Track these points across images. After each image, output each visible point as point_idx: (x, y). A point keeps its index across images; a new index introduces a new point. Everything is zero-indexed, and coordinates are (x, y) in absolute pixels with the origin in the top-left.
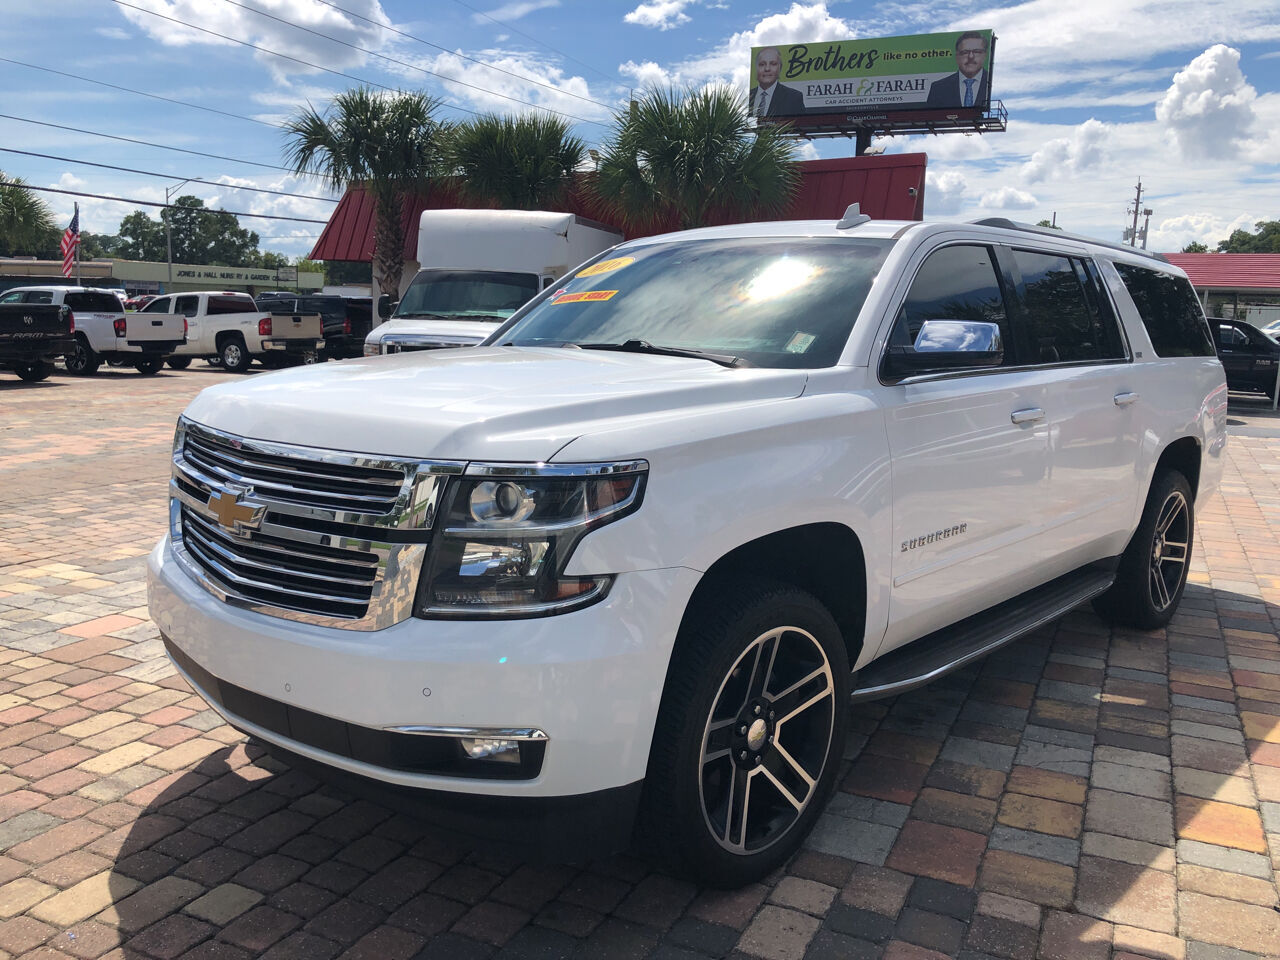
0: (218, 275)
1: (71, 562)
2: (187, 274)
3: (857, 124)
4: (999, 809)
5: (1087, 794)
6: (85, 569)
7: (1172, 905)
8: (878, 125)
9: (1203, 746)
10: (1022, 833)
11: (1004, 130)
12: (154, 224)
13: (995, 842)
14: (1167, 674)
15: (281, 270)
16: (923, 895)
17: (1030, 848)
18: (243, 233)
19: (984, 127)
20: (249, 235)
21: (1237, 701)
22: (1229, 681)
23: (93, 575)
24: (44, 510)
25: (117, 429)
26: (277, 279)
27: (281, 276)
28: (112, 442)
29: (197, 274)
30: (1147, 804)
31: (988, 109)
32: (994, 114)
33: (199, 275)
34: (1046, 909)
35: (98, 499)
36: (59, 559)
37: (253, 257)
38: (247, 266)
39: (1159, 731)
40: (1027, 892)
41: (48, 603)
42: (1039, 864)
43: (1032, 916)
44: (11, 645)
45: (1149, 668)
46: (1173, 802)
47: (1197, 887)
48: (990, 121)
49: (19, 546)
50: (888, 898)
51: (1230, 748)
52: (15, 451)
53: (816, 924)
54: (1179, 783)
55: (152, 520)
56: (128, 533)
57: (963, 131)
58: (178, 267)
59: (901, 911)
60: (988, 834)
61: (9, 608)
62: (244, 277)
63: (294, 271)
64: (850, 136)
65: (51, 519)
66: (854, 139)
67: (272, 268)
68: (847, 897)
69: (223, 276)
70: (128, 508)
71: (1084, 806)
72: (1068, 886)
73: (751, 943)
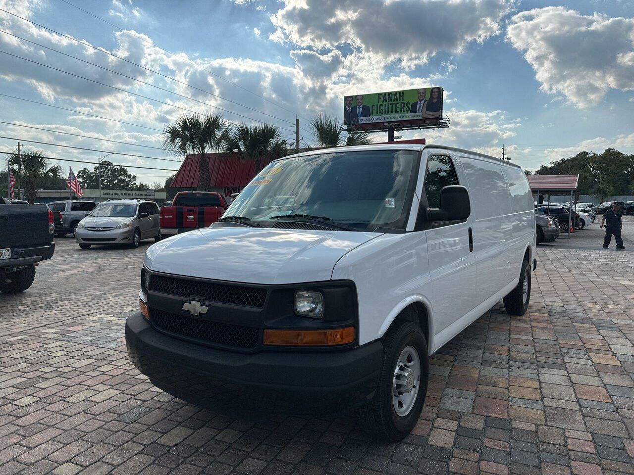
0: (120, 194)
1: (107, 314)
2: (107, 194)
3: (388, 126)
4: (509, 392)
5: (540, 385)
6: (114, 316)
7: (583, 422)
8: (396, 126)
9: (578, 366)
10: (520, 400)
11: (448, 127)
12: (91, 173)
13: (511, 403)
14: (557, 341)
15: (148, 191)
16: (489, 422)
17: (525, 405)
18: (130, 176)
19: (440, 126)
20: (132, 176)
21: (586, 349)
22: (581, 342)
23: (118, 318)
24: (86, 294)
25: (101, 260)
26: (146, 195)
27: (148, 194)
28: (100, 265)
29: (111, 194)
30: (563, 388)
31: (442, 119)
32: (444, 120)
33: (112, 194)
34: (537, 425)
35: (106, 288)
36: (101, 312)
37: (134, 186)
38: (132, 190)
39: (561, 362)
40: (527, 420)
41: (106, 330)
42: (530, 410)
43: (533, 428)
44: (100, 346)
45: (550, 339)
46: (573, 387)
47: (590, 415)
48: (443, 123)
49: (84, 308)
50: (478, 424)
51: (589, 366)
52: (62, 271)
53: (454, 433)
54: (573, 380)
55: (132, 296)
56: (124, 301)
57: (432, 128)
58: (103, 191)
59: (484, 429)
60: (507, 400)
61: (91, 332)
62: (131, 194)
63: (153, 191)
64: (385, 131)
65: (90, 297)
66: (387, 132)
67: (144, 190)
68: (462, 424)
69: (122, 194)
70: (121, 292)
71: (540, 389)
72: (543, 417)
73: (432, 441)
